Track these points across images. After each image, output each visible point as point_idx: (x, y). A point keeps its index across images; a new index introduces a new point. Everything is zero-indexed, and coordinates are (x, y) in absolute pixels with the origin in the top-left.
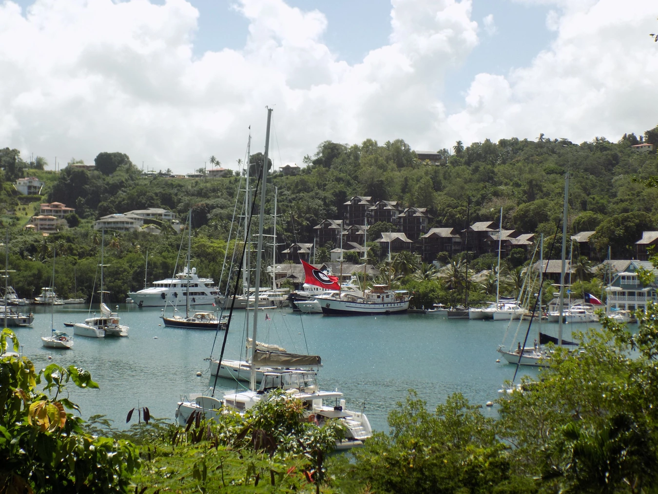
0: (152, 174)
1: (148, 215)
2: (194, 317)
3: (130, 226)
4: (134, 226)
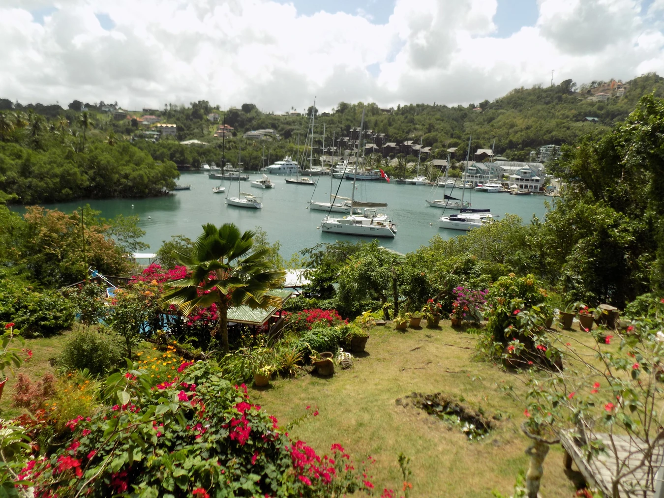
1: (266, 132)
2: (301, 180)
4: (260, 137)
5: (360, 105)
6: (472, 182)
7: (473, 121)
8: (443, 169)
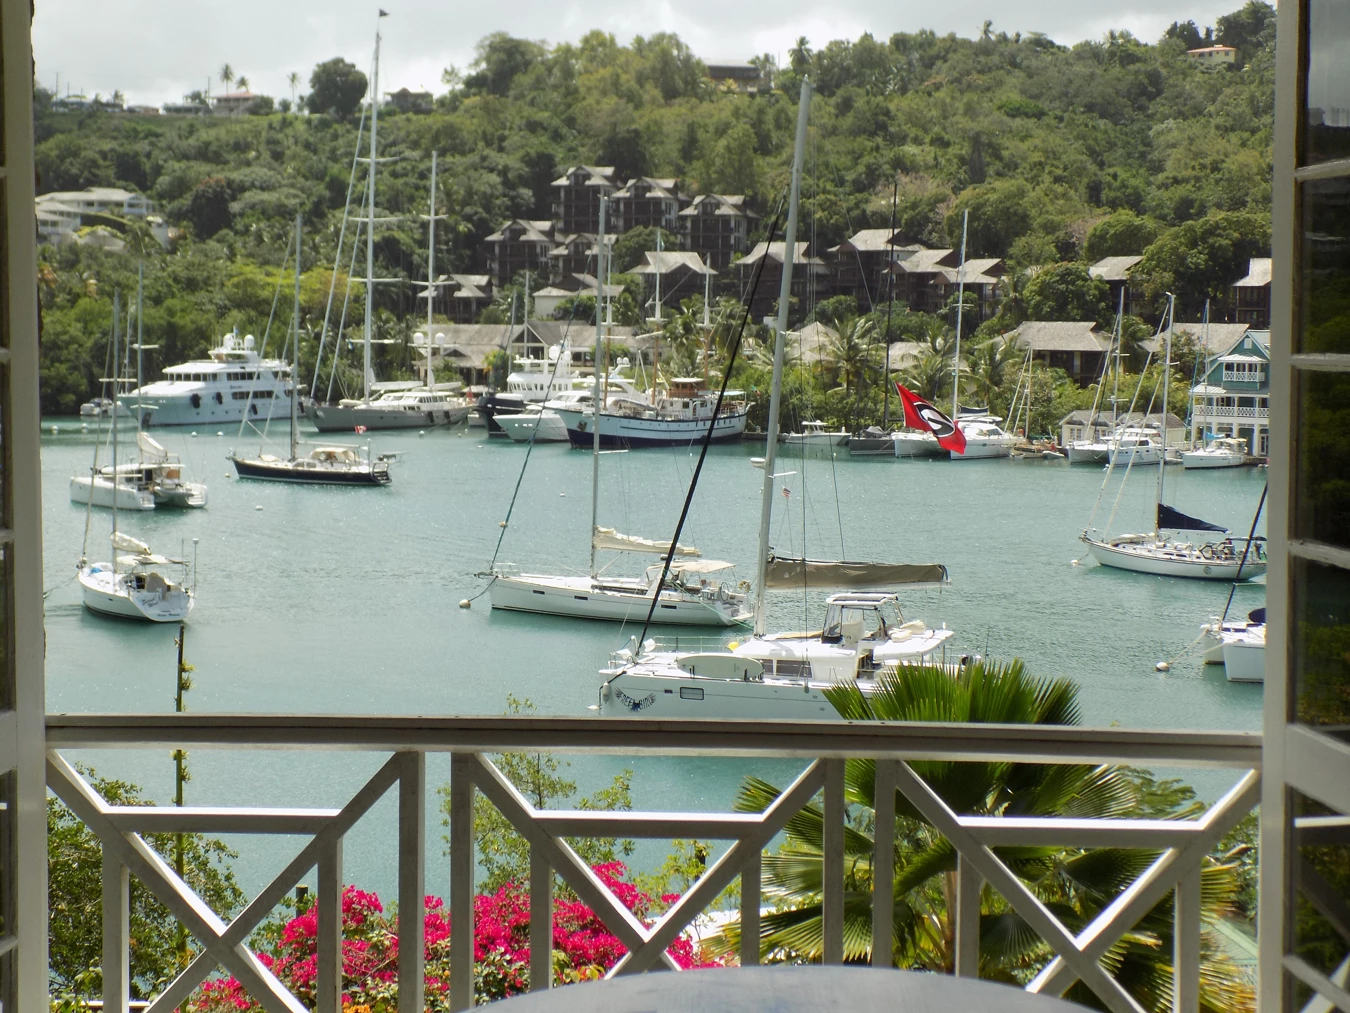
0: (77, 103)
1: (90, 204)
2: (313, 458)
3: (49, 229)
4: (60, 230)
5: (597, 46)
6: (1246, 432)
7: (1198, 112)
8: (1084, 368)
